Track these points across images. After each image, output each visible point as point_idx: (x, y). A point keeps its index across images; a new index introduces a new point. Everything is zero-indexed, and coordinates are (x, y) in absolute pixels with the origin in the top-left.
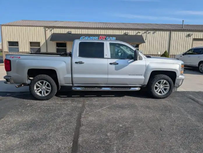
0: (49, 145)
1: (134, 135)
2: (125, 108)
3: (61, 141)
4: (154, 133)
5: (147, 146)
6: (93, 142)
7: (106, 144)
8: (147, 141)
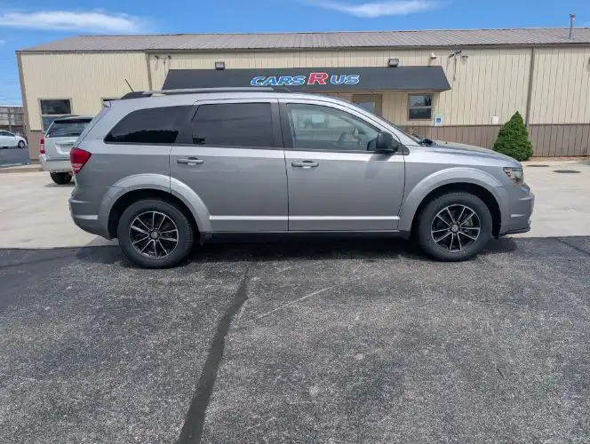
0: (101, 430)
1: (402, 393)
2: (380, 294)
3: (146, 415)
4: (477, 387)
5: (450, 438)
6: (256, 421)
7: (300, 427)
8: (449, 418)
